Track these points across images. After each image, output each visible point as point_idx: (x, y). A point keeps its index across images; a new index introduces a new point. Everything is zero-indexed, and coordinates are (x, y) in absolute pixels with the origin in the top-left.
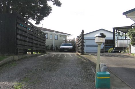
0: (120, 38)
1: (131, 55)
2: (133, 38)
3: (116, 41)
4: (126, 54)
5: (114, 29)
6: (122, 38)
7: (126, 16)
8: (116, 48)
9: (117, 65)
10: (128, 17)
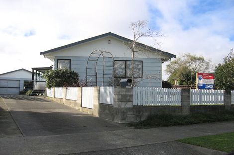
0: (41, 79)
1: (47, 98)
2: (49, 80)
3: (35, 83)
4: (42, 97)
5: (34, 69)
6: (43, 80)
7: (44, 57)
8: (35, 90)
9: (24, 109)
10: (47, 58)
